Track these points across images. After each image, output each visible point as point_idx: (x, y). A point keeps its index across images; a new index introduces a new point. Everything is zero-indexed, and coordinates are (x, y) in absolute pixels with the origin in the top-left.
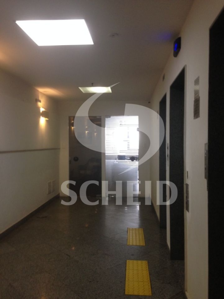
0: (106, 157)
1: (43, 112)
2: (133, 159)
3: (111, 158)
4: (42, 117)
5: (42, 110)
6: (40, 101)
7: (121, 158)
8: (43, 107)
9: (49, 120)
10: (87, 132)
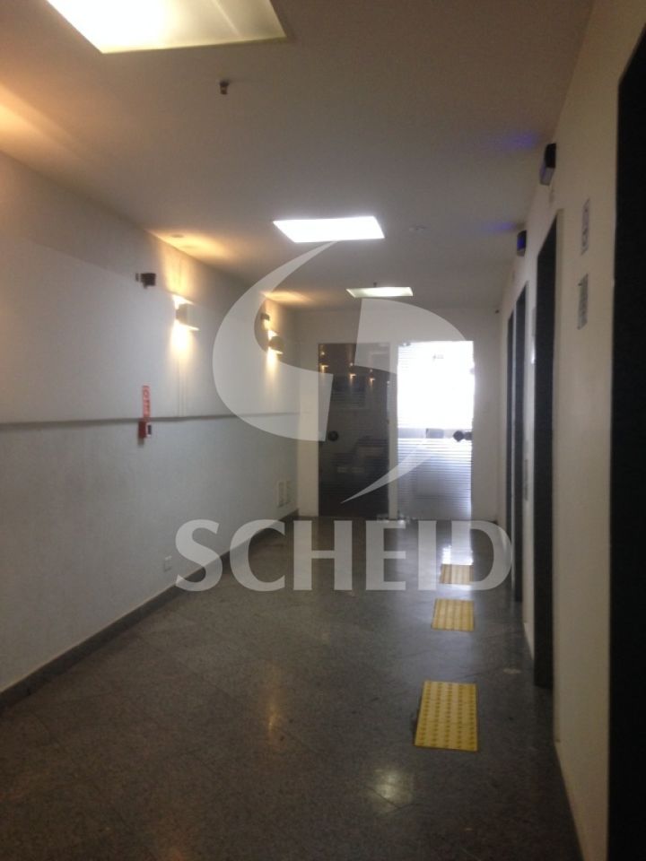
0: (399, 434)
1: (274, 338)
2: (459, 436)
3: (410, 434)
4: (273, 348)
5: (271, 335)
6: (268, 318)
7: (433, 434)
8: (273, 330)
9: (284, 354)
10: (352, 376)
